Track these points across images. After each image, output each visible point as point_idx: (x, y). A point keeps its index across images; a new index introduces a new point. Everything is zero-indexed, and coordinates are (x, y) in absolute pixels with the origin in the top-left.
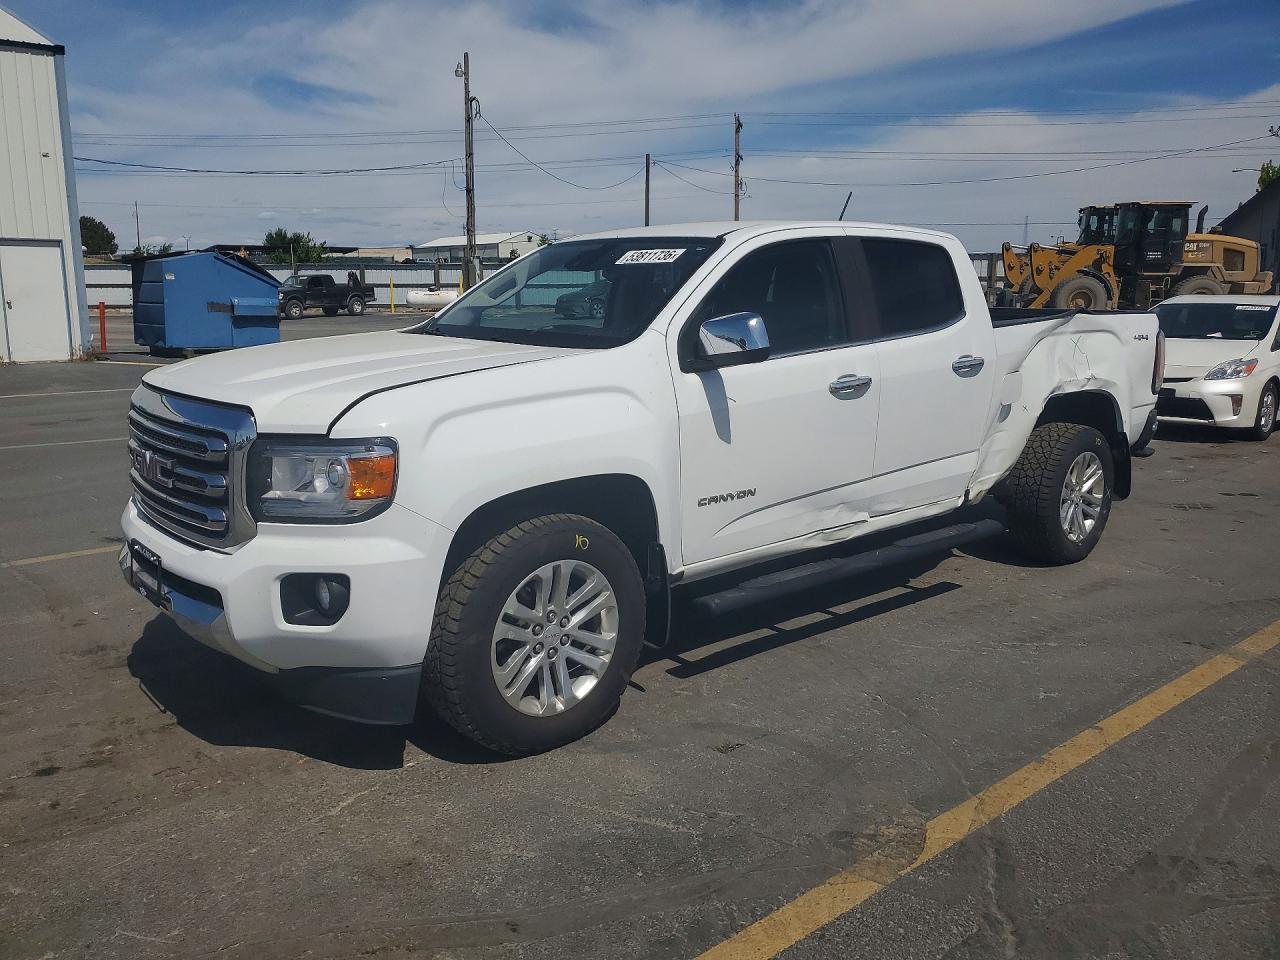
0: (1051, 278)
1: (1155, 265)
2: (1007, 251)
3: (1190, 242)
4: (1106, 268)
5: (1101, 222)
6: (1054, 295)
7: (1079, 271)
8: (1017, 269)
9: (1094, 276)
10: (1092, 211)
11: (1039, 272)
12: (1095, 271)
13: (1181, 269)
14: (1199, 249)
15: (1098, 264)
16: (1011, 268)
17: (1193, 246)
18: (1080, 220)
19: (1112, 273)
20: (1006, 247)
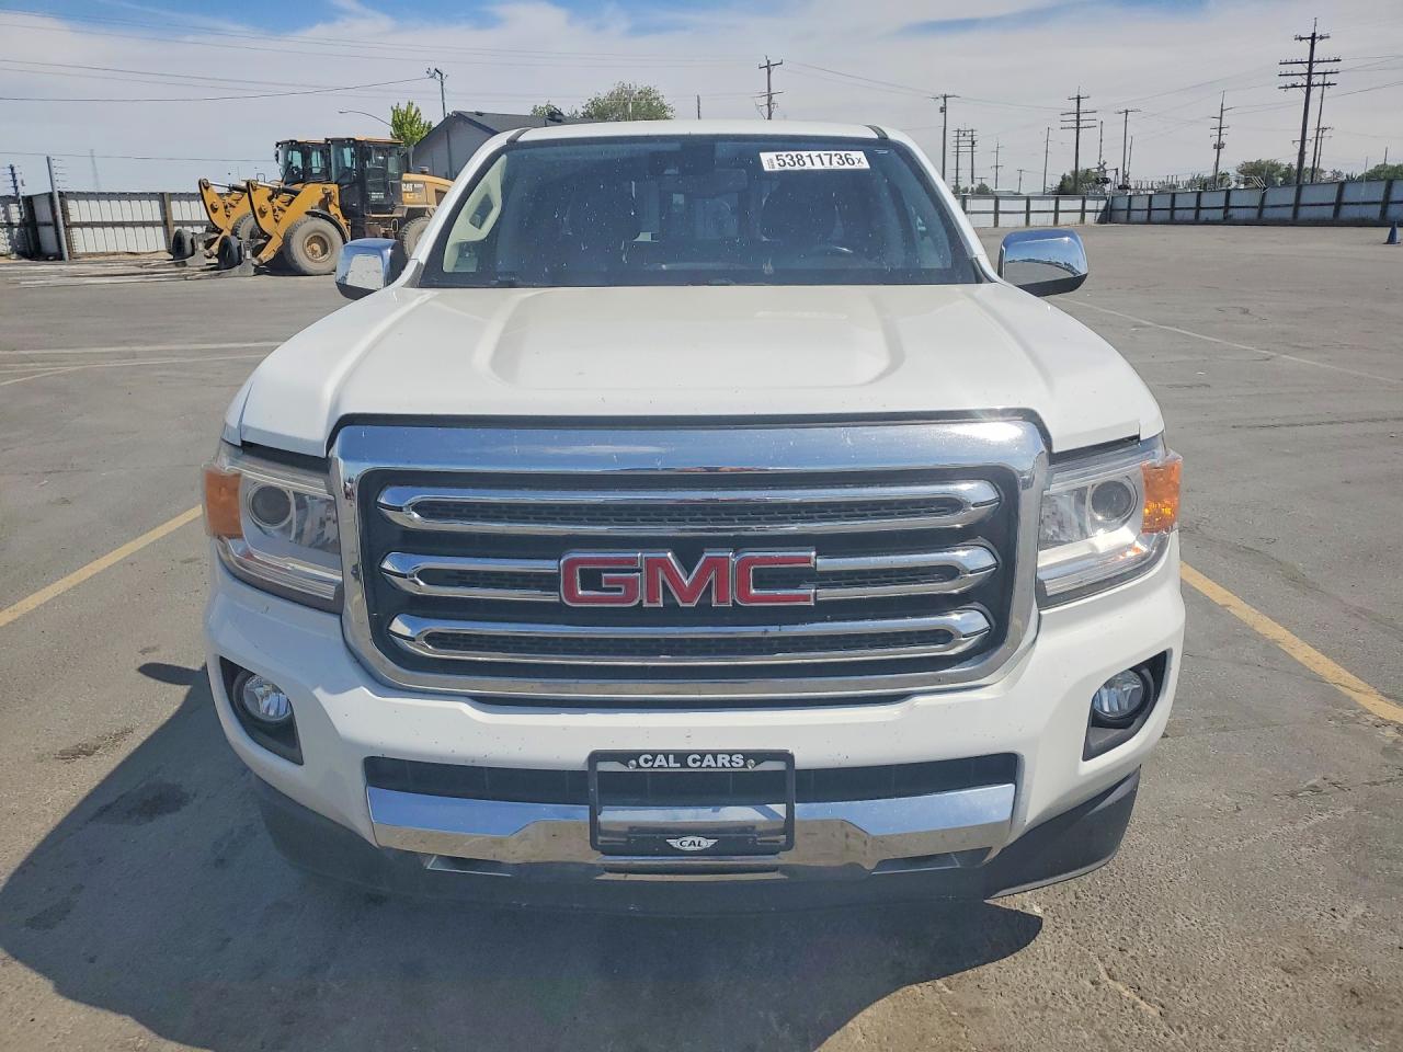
0: (276, 221)
1: (379, 208)
2: (207, 188)
3: (406, 182)
4: (334, 210)
5: (306, 158)
6: (287, 240)
7: (308, 213)
8: (221, 210)
9: (324, 217)
10: (293, 145)
11: (263, 213)
12: (321, 212)
13: (406, 210)
14: (414, 190)
15: (325, 203)
16: (215, 210)
17: (409, 187)
18: (277, 155)
19: (340, 215)
20: (204, 185)
